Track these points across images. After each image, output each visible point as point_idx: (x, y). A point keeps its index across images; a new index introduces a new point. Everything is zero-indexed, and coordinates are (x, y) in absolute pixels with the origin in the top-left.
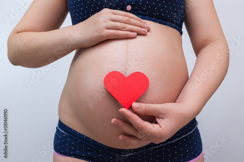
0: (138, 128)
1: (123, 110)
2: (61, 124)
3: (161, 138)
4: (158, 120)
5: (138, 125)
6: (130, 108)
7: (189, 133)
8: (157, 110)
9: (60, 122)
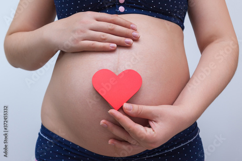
0: (129, 131)
1: (113, 111)
2: (44, 130)
3: (154, 143)
4: (151, 123)
5: (129, 128)
6: (121, 109)
7: (189, 141)
8: (150, 113)
9: (43, 127)
